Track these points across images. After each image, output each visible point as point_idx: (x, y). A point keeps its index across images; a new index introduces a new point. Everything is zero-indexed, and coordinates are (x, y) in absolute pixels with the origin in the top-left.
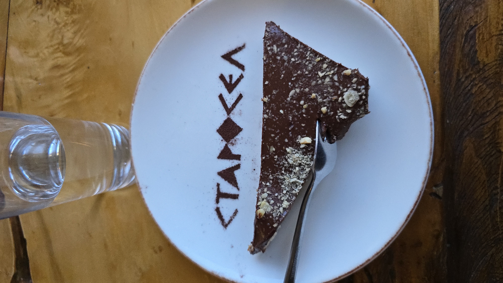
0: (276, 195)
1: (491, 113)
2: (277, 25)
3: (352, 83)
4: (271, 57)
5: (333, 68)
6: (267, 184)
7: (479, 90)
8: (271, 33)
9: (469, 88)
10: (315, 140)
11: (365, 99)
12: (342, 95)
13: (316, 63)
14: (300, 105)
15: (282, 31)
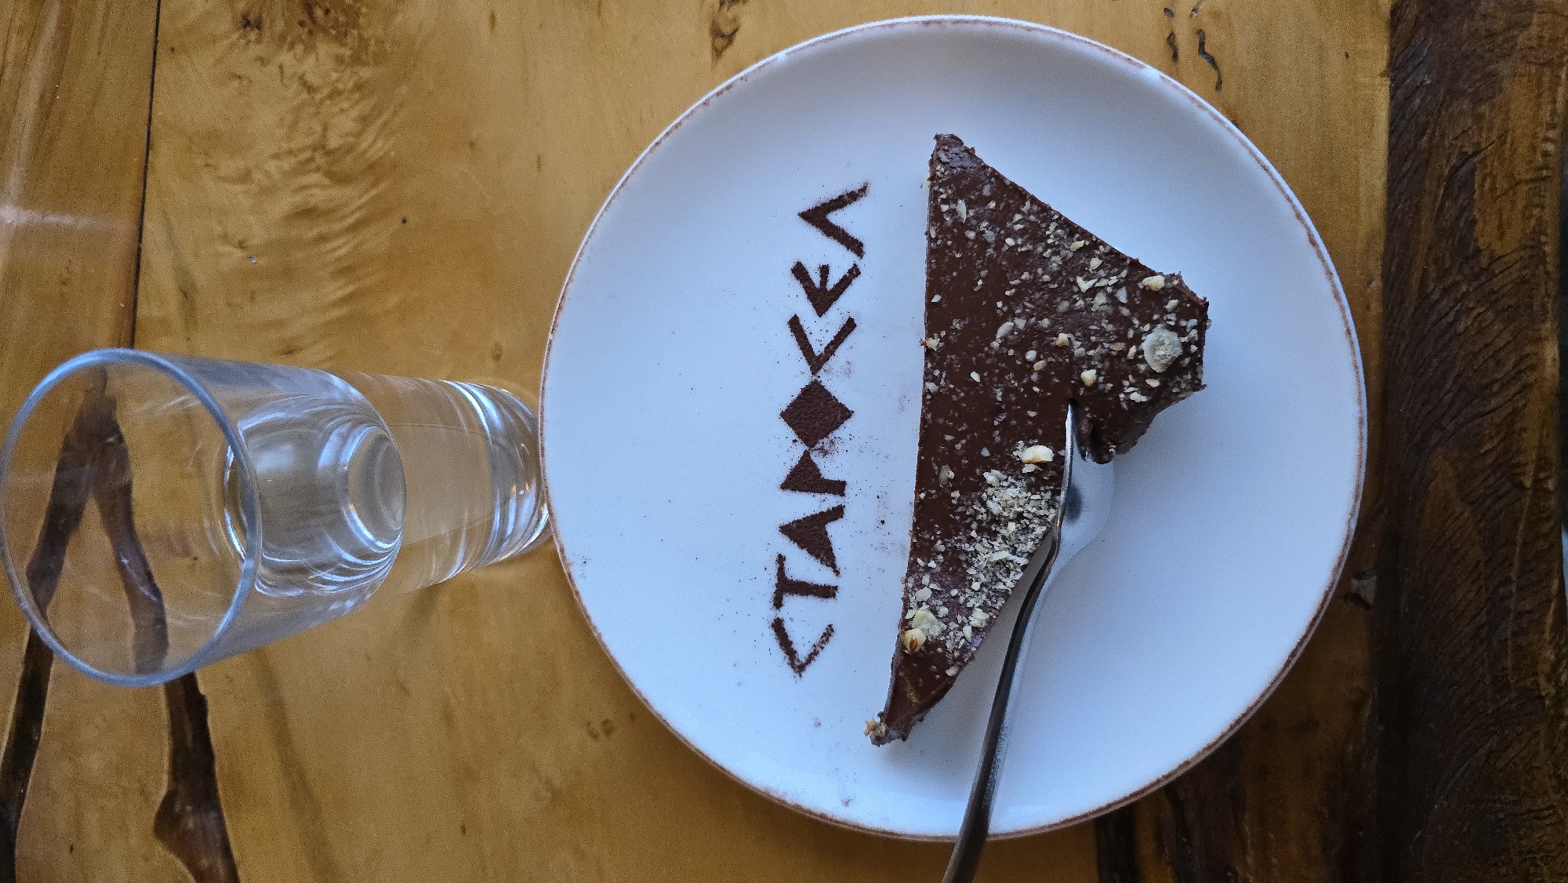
0: (954, 592)
1: (1503, 386)
2: (968, 144)
3: (1166, 312)
4: (949, 230)
5: (1116, 270)
6: (930, 565)
7: (1476, 324)
8: (951, 167)
9: (1450, 318)
10: (1062, 453)
11: (1196, 353)
12: (1138, 340)
13: (1070, 255)
14: (1025, 361)
15: (982, 164)
